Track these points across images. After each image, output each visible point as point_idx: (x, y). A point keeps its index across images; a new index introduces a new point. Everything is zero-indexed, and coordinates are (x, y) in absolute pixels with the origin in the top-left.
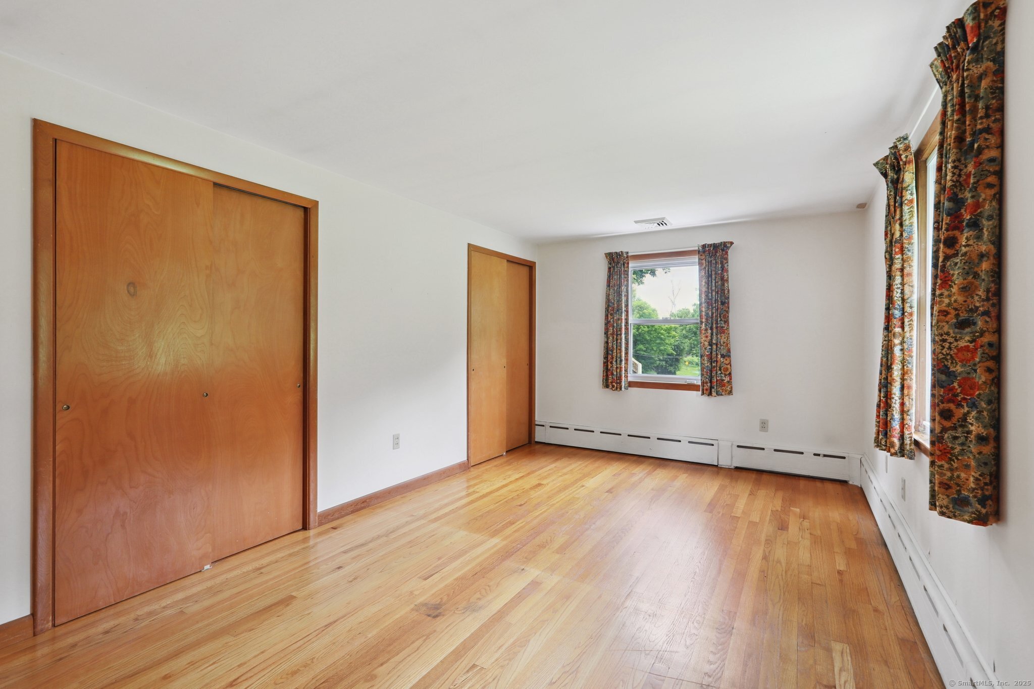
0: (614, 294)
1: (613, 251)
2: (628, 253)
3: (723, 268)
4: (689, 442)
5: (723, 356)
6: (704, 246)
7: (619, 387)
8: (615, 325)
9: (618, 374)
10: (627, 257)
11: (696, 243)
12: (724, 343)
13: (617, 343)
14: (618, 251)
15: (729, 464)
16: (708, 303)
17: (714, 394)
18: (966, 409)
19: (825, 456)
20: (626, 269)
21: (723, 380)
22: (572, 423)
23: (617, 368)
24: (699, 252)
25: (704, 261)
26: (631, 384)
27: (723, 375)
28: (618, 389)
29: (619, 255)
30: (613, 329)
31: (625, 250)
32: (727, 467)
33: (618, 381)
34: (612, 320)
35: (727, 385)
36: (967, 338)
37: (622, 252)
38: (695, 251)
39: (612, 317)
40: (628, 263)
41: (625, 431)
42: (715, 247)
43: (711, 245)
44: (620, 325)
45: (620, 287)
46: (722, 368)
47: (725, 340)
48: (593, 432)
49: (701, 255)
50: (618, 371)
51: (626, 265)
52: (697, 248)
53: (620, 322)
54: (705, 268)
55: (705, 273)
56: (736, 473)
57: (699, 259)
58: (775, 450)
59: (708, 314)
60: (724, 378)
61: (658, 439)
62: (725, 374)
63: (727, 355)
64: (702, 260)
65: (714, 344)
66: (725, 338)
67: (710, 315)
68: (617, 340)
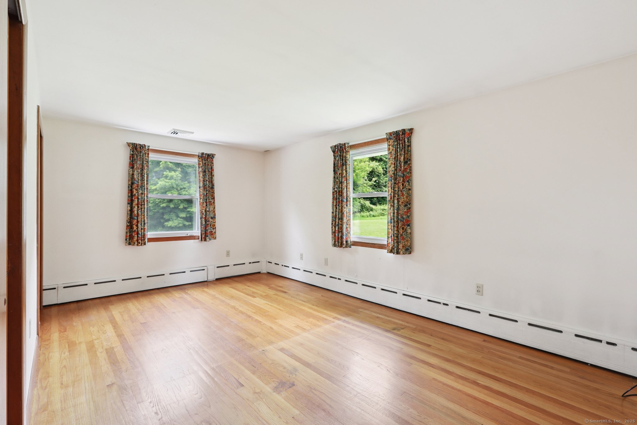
0: (138, 174)
1: (138, 142)
2: (149, 147)
3: (212, 168)
4: (191, 271)
5: (212, 218)
6: (203, 154)
7: (143, 243)
8: (140, 197)
9: (143, 234)
10: (148, 149)
11: (198, 150)
12: (212, 211)
13: (141, 211)
14: (141, 143)
15: (213, 278)
16: (204, 187)
17: (208, 240)
18: (406, 227)
19: (253, 263)
20: (147, 158)
21: (212, 232)
22: (90, 279)
23: (141, 229)
24: (199, 156)
25: (201, 163)
26: (151, 240)
27: (212, 229)
28: (143, 245)
29: (142, 147)
30: (138, 201)
31: (147, 144)
32: (212, 280)
33: (143, 239)
34: (137, 194)
35: (214, 234)
36: (406, 209)
37: (144, 145)
38: (197, 155)
39: (137, 192)
40: (148, 154)
41: (144, 274)
42: (209, 155)
43: (206, 154)
44: (143, 198)
45: (142, 170)
46: (212, 225)
47: (212, 209)
48: (115, 281)
49: (199, 159)
50: (143, 231)
51: (147, 155)
52: (198, 154)
53: (143, 195)
54: (202, 167)
55: (202, 169)
56: (216, 282)
57: (198, 161)
58: (234, 265)
59: (204, 194)
60: (212, 230)
61: (170, 274)
62: (213, 228)
63: (214, 218)
64: (200, 161)
65: (208, 211)
66: (212, 208)
67: (205, 194)
68: (141, 209)
